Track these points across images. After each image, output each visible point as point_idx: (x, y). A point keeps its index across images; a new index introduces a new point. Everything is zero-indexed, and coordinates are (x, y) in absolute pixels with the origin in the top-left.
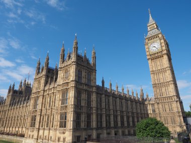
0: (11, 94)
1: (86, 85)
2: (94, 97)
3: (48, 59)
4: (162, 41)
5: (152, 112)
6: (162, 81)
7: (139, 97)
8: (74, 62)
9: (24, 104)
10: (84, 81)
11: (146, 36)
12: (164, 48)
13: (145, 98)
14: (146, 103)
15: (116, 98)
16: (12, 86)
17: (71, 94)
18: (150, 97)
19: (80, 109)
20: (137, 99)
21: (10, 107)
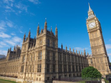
0: (9, 53)
1: (52, 48)
2: (57, 55)
3: (30, 33)
4: (97, 22)
5: (90, 63)
6: (96, 45)
7: (83, 54)
8: (45, 35)
9: (17, 59)
10: (51, 45)
11: (87, 19)
12: (98, 26)
13: (86, 55)
14: (87, 58)
15: (70, 55)
16: (10, 49)
17: (44, 53)
18: (89, 55)
19: (49, 62)
20: (82, 56)
21: (9, 61)
